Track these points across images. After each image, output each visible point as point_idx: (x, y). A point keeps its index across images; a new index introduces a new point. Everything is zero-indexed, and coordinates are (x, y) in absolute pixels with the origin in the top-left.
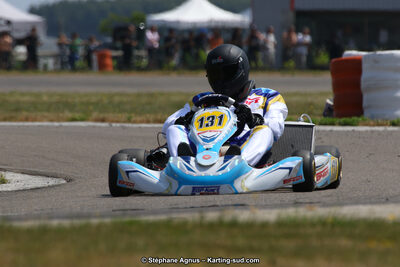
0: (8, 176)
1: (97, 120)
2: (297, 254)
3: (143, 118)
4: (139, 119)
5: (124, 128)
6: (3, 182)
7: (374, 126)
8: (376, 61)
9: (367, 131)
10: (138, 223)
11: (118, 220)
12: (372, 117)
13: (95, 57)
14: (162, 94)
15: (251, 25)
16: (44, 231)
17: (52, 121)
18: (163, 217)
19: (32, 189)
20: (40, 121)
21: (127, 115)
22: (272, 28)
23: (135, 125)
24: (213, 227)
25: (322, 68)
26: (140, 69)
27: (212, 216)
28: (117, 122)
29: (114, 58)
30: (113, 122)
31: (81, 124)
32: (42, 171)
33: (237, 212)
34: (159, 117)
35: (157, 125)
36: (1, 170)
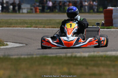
0: (8, 43)
1: (34, 27)
2: (94, 66)
3: (48, 26)
4: (47, 27)
5: (42, 29)
6: (7, 45)
7: (116, 29)
8: (117, 10)
9: (114, 30)
10: (48, 57)
12: (116, 27)
13: (34, 9)
14: (54, 20)
17: (21, 27)
18: (55, 55)
19: (15, 47)
20: (18, 27)
21: (43, 26)
23: (46, 29)
24: (69, 58)
25: (101, 12)
26: (47, 12)
27: (69, 55)
28: (41, 28)
29: (39, 9)
30: (39, 28)
31: (30, 28)
32: (18, 42)
33: (76, 54)
34: (53, 26)
35: (52, 29)
36: (6, 41)
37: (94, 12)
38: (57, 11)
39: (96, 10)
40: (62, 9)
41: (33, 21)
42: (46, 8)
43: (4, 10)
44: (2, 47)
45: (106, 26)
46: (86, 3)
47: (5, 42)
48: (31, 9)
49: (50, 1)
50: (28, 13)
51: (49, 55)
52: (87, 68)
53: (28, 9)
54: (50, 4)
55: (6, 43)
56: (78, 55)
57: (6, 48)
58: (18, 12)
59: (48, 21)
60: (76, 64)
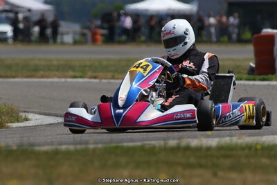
0: (30, 116)
1: (91, 78)
2: (232, 168)
4: (120, 77)
5: (110, 83)
6: (27, 120)
10: (122, 148)
15: (198, 12)
16: (56, 153)
17: (60, 77)
18: (139, 144)
19: (47, 125)
21: (111, 74)
22: (212, 13)
23: (117, 81)
24: (173, 150)
25: (246, 42)
26: (120, 43)
27: (173, 143)
28: (105, 79)
29: (102, 35)
30: (102, 78)
31: (80, 80)
32: (53, 112)
33: (189, 140)
36: (25, 112)
37: (230, 41)
38: (143, 38)
39: (234, 36)
41: (88, 63)
42: (117, 31)
43: (20, 37)
44: (15, 125)
45: (260, 74)
46: (212, 20)
47: (21, 114)
48: (83, 35)
49: (126, 15)
50: (75, 43)
51: (125, 144)
52: (215, 175)
53: (75, 33)
54: (128, 22)
55: (23, 115)
56: (194, 143)
57: (24, 127)
58: (51, 41)
60: (190, 166)
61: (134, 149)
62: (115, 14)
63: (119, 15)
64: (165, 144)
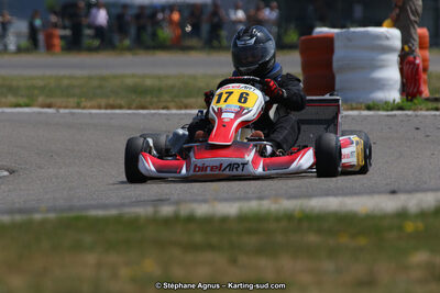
1: (43, 106)
2: (260, 251)
3: (94, 103)
4: (89, 105)
5: (72, 114)
8: (350, 38)
10: (86, 219)
11: (65, 215)
13: (41, 37)
14: (115, 77)
18: (114, 212)
21: (76, 100)
22: (240, 4)
23: (85, 111)
24: (168, 222)
25: (291, 47)
26: (91, 50)
27: (167, 210)
28: (66, 107)
30: (60, 107)
31: (26, 110)
34: (111, 101)
35: (109, 111)
38: (127, 42)
40: (146, 37)
42: (88, 32)
50: (19, 50)
51: (93, 213)
52: (234, 261)
56: (202, 210)
59: (95, 83)
60: (192, 247)
61: (105, 221)
62: (82, 4)
63: (90, 6)
64: (156, 212)
